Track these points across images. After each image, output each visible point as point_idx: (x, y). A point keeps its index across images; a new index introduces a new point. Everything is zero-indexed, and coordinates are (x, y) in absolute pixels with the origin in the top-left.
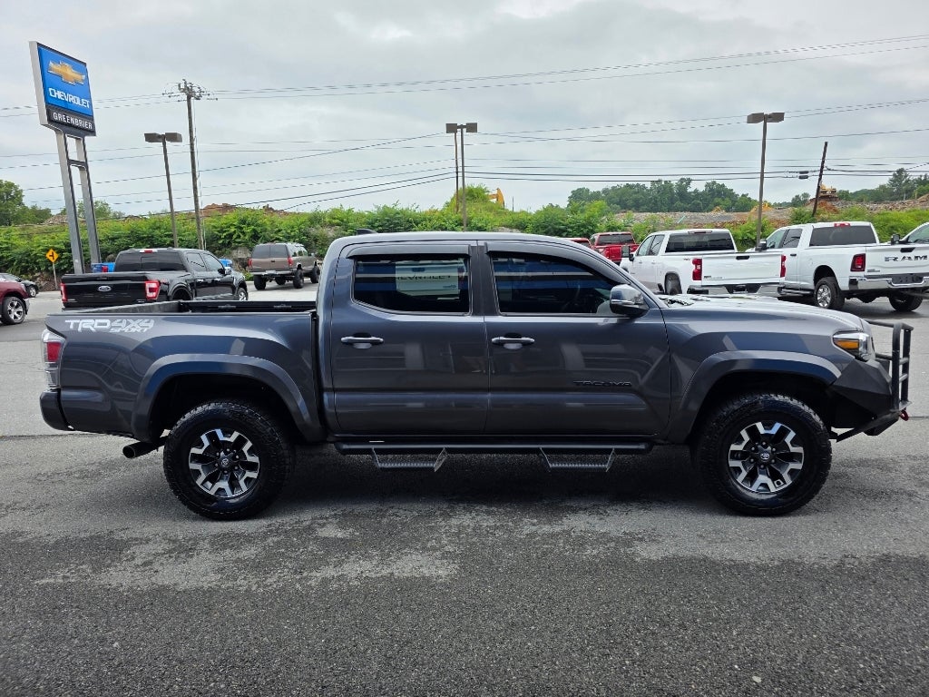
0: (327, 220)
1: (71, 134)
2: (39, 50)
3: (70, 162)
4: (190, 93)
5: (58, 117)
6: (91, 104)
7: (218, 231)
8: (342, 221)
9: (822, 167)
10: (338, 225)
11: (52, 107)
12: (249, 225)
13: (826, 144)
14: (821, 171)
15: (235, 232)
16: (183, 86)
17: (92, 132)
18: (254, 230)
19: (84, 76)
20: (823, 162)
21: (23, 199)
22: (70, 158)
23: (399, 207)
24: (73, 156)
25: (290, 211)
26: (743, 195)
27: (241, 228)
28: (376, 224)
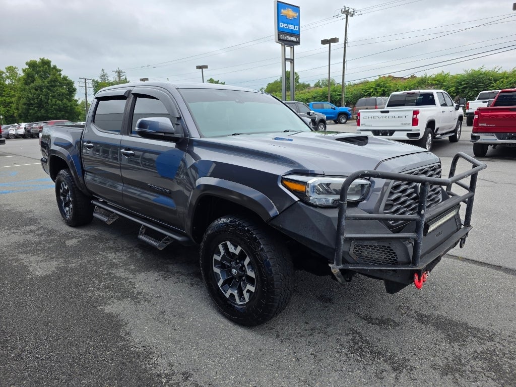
0: (429, 82)
1: (288, 45)
2: (278, 4)
3: (286, 59)
4: (347, 13)
5: (283, 37)
6: (299, 29)
7: (364, 92)
8: (440, 82)
10: (437, 84)
11: (280, 32)
12: (381, 87)
15: (373, 92)
16: (343, 10)
17: (298, 43)
18: (384, 90)
19: (297, 14)
21: (299, 79)
22: (286, 57)
23: (483, 70)
24: (288, 56)
25: (406, 77)
27: (376, 89)
28: (463, 83)
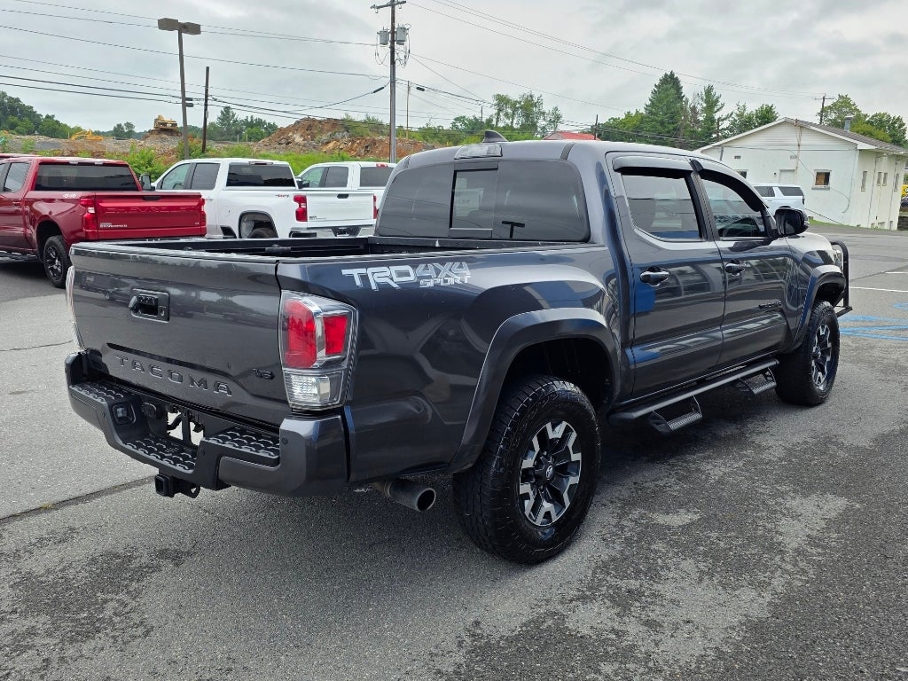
9: (207, 96)
13: (208, 68)
14: (206, 101)
20: (207, 91)
26: (48, 117)
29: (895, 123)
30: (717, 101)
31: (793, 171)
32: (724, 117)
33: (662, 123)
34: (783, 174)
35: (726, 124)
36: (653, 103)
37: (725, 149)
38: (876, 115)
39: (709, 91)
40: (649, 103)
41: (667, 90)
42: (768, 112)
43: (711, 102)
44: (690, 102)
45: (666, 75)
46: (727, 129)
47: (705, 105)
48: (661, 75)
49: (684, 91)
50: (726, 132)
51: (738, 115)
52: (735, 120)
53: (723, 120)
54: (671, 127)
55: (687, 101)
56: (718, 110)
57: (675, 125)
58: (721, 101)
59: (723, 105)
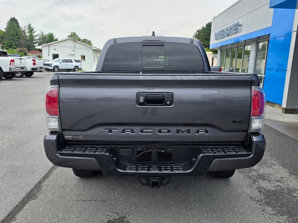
29: (89, 42)
30: (33, 29)
31: (74, 55)
32: (36, 35)
33: (13, 35)
34: (71, 56)
35: (37, 38)
36: (8, 28)
37: (50, 46)
38: (83, 39)
39: (30, 26)
40: (6, 27)
41: (13, 23)
42: (51, 35)
43: (31, 30)
44: (23, 29)
45: (12, 18)
46: (38, 39)
47: (29, 30)
48: (10, 18)
49: (20, 24)
50: (38, 40)
51: (41, 35)
52: (41, 37)
53: (36, 36)
54: (17, 37)
55: (22, 28)
56: (34, 33)
57: (18, 36)
58: (35, 29)
59: (35, 31)
